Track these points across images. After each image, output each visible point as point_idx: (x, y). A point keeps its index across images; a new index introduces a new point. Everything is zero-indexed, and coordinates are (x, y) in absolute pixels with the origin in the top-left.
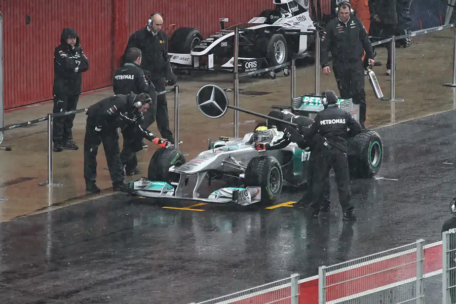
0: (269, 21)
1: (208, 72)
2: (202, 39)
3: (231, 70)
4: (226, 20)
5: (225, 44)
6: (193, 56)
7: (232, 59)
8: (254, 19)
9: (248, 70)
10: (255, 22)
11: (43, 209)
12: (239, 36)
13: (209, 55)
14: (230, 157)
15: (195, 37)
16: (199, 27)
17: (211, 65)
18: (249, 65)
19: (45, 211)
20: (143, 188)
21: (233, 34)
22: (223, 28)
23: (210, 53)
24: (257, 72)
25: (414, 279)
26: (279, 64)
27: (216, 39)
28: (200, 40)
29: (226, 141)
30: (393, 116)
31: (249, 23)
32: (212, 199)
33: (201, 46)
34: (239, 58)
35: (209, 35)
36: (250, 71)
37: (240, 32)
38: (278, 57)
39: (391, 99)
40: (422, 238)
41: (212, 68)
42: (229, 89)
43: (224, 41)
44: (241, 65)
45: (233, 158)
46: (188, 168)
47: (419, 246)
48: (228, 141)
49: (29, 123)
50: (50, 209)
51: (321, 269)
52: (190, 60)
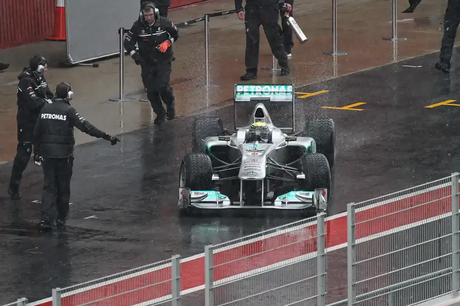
49: (186, 23)
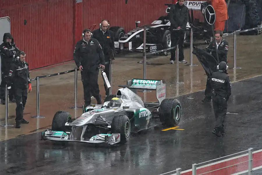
0: (164, 23)
1: (129, 52)
2: (125, 33)
3: (142, 51)
4: (139, 22)
5: (138, 36)
6: (120, 43)
7: (142, 45)
8: (155, 21)
9: (152, 51)
10: (156, 23)
11: (33, 131)
12: (147, 31)
13: (129, 43)
14: (99, 116)
15: (121, 32)
16: (123, 26)
17: (130, 48)
18: (152, 48)
19: (34, 132)
20: (50, 135)
21: (143, 30)
22: (137, 27)
23: (130, 41)
24: (157, 52)
25: (247, 171)
26: (169, 48)
27: (133, 33)
28: (124, 34)
29: (94, 107)
30: (235, 78)
31: (152, 23)
32: (92, 141)
33: (125, 37)
34: (146, 44)
35: (129, 31)
36: (153, 52)
37: (147, 29)
38: (169, 43)
39: (234, 67)
40: (251, 148)
41: (131, 50)
42: (141, 62)
43: (137, 34)
44: (147, 48)
45: (101, 117)
46: (78, 123)
47: (250, 152)
48: (95, 106)
50: (38, 131)
51: (193, 165)
52: (118, 45)
